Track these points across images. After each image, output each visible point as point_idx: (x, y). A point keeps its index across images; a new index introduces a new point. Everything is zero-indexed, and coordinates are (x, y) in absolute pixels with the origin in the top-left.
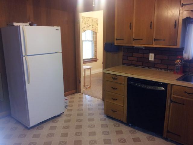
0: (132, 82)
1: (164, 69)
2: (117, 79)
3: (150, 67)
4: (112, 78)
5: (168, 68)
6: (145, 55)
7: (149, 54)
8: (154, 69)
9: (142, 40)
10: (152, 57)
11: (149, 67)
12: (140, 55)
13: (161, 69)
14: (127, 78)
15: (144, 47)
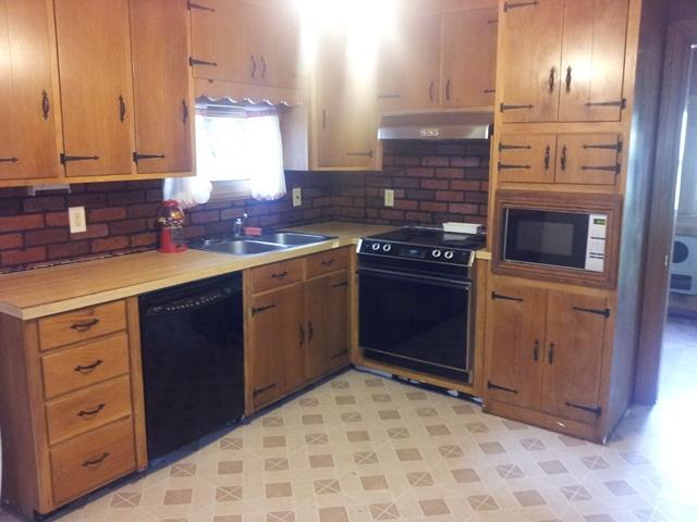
0: (155, 309)
1: (122, 249)
2: (96, 321)
3: (76, 256)
4: (74, 327)
5: (133, 245)
6: (52, 218)
7: (67, 211)
8: (93, 262)
9: (96, 158)
10: (77, 220)
11: (71, 257)
12: (33, 221)
13: (112, 253)
14: (136, 299)
15: (71, 185)
